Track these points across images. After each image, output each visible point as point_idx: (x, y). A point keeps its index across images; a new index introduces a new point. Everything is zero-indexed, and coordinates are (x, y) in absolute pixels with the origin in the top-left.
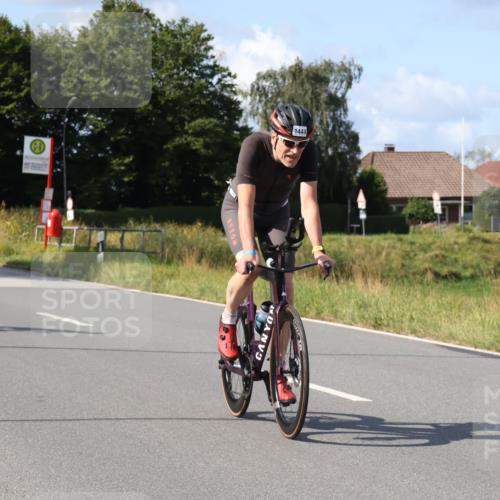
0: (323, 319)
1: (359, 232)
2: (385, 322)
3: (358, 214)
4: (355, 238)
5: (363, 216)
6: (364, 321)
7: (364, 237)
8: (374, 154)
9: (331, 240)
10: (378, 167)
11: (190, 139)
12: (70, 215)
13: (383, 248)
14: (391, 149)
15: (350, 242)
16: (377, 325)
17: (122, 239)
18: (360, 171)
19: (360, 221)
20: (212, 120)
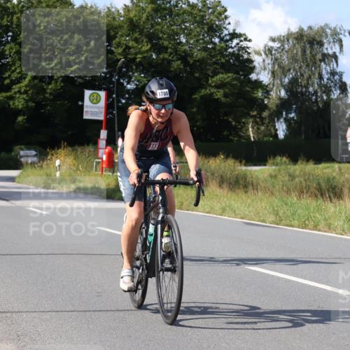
4: (345, 166)
11: (213, 90)
20: (230, 75)
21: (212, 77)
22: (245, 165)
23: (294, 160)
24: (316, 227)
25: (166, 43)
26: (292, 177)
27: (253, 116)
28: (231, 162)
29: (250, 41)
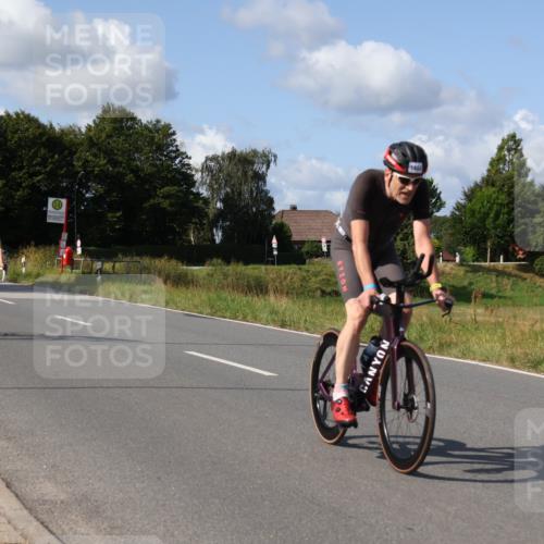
0: (247, 321)
1: (273, 263)
2: (288, 323)
3: (272, 251)
4: (270, 267)
5: (275, 253)
6: (274, 322)
7: (276, 267)
8: (283, 212)
10: (286, 220)
11: (161, 200)
12: (79, 251)
13: (288, 274)
14: (294, 208)
15: (266, 269)
16: (283, 326)
17: (114, 267)
18: (274, 222)
19: (273, 256)
20: (175, 187)
21: (160, 189)
22: (187, 265)
23: (228, 262)
24: (244, 319)
25: (120, 159)
26: (226, 276)
27: (196, 224)
28: (174, 262)
29: (190, 158)
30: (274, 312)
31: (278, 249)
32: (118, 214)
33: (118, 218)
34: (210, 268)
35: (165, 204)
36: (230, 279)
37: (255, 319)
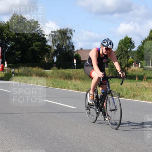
0: (66, 89)
1: (74, 68)
2: (80, 89)
3: (74, 64)
4: (74, 70)
5: (75, 65)
6: (75, 89)
7: (76, 70)
8: (78, 50)
9: (68, 71)
10: (79, 53)
11: (34, 47)
12: (6, 65)
13: (80, 72)
14: (82, 49)
15: (72, 71)
16: (78, 90)
17: (18, 71)
18: (75, 54)
19: (75, 66)
20: (39, 43)
21: (34, 43)
22: (44, 70)
23: (59, 68)
24: (64, 88)
26: (58, 73)
27: (47, 55)
28: (40, 69)
29: (44, 32)
30: (75, 86)
31: (76, 63)
32: (19, 52)
33: (19, 53)
34: (53, 70)
35: (36, 48)
36: (59, 74)
37: (69, 88)
